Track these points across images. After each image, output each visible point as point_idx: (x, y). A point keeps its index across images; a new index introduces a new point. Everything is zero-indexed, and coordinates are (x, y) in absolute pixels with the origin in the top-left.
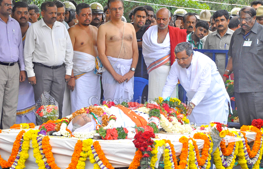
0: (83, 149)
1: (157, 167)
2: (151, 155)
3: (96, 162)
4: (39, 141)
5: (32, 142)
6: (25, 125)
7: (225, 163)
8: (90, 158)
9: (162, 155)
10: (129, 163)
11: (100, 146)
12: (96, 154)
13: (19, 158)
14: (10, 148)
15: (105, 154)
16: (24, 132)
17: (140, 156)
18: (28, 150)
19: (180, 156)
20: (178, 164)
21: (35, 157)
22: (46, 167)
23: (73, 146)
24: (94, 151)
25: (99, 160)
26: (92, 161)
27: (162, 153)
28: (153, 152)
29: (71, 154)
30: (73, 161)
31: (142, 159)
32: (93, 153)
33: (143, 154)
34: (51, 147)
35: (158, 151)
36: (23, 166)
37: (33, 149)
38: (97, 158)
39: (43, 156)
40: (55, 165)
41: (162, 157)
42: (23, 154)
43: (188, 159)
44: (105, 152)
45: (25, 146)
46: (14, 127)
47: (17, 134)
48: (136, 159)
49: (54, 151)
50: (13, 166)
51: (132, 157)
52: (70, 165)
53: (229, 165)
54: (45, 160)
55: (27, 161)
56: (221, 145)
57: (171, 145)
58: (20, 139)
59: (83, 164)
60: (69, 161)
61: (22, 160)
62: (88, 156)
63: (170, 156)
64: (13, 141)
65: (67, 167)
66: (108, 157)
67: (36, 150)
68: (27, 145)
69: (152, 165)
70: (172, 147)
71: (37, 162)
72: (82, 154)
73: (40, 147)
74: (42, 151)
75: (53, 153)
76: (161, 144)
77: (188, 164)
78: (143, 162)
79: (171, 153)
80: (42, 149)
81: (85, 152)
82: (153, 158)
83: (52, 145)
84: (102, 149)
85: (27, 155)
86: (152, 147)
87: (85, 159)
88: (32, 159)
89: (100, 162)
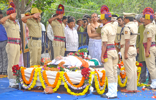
0: (60, 76)
1: (92, 83)
2: (89, 78)
3: (66, 82)
4: (41, 73)
5: (38, 73)
6: (36, 66)
7: (122, 82)
8: (63, 80)
9: (94, 78)
10: (80, 82)
11: (67, 75)
12: (65, 78)
13: (33, 80)
14: (29, 76)
15: (69, 78)
16: (35, 69)
17: (84, 78)
18: (37, 77)
19: (101, 79)
20: (101, 82)
21: (40, 79)
22: (45, 84)
23: (55, 75)
24: (64, 76)
25: (67, 81)
26: (64, 81)
27: (94, 77)
28: (90, 77)
29: (55, 78)
30: (56, 81)
31: (85, 80)
32: (64, 78)
33: (85, 78)
34: (46, 75)
35: (92, 76)
36: (35, 83)
37: (39, 76)
38: (66, 80)
39: (43, 79)
40: (48, 83)
41: (94, 79)
42: (35, 78)
43: (105, 80)
44: (69, 77)
45: (36, 75)
46: (32, 67)
47: (32, 70)
48: (82, 80)
49: (48, 77)
50: (31, 83)
51: (81, 79)
52: (54, 83)
53: (124, 82)
54: (44, 81)
55: (37, 81)
56: (120, 74)
57: (97, 74)
58: (34, 72)
59: (60, 82)
60: (54, 81)
61: (34, 81)
62: (62, 79)
63: (97, 78)
64: (30, 73)
65: (53, 84)
66: (70, 79)
67: (40, 77)
68: (36, 74)
69: (89, 82)
70: (98, 75)
71: (41, 81)
72: (59, 78)
73: (42, 75)
74: (43, 77)
75: (47, 78)
76: (93, 74)
77: (105, 82)
78: (85, 81)
79: (97, 77)
80: (43, 76)
81: (61, 77)
82: (90, 79)
83: (47, 74)
84: (68, 76)
85: (37, 78)
86: (89, 75)
87: (61, 80)
88: (38, 80)
89: (67, 82)
